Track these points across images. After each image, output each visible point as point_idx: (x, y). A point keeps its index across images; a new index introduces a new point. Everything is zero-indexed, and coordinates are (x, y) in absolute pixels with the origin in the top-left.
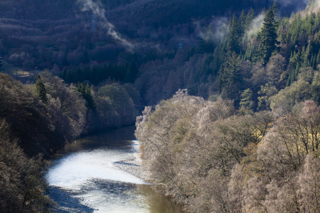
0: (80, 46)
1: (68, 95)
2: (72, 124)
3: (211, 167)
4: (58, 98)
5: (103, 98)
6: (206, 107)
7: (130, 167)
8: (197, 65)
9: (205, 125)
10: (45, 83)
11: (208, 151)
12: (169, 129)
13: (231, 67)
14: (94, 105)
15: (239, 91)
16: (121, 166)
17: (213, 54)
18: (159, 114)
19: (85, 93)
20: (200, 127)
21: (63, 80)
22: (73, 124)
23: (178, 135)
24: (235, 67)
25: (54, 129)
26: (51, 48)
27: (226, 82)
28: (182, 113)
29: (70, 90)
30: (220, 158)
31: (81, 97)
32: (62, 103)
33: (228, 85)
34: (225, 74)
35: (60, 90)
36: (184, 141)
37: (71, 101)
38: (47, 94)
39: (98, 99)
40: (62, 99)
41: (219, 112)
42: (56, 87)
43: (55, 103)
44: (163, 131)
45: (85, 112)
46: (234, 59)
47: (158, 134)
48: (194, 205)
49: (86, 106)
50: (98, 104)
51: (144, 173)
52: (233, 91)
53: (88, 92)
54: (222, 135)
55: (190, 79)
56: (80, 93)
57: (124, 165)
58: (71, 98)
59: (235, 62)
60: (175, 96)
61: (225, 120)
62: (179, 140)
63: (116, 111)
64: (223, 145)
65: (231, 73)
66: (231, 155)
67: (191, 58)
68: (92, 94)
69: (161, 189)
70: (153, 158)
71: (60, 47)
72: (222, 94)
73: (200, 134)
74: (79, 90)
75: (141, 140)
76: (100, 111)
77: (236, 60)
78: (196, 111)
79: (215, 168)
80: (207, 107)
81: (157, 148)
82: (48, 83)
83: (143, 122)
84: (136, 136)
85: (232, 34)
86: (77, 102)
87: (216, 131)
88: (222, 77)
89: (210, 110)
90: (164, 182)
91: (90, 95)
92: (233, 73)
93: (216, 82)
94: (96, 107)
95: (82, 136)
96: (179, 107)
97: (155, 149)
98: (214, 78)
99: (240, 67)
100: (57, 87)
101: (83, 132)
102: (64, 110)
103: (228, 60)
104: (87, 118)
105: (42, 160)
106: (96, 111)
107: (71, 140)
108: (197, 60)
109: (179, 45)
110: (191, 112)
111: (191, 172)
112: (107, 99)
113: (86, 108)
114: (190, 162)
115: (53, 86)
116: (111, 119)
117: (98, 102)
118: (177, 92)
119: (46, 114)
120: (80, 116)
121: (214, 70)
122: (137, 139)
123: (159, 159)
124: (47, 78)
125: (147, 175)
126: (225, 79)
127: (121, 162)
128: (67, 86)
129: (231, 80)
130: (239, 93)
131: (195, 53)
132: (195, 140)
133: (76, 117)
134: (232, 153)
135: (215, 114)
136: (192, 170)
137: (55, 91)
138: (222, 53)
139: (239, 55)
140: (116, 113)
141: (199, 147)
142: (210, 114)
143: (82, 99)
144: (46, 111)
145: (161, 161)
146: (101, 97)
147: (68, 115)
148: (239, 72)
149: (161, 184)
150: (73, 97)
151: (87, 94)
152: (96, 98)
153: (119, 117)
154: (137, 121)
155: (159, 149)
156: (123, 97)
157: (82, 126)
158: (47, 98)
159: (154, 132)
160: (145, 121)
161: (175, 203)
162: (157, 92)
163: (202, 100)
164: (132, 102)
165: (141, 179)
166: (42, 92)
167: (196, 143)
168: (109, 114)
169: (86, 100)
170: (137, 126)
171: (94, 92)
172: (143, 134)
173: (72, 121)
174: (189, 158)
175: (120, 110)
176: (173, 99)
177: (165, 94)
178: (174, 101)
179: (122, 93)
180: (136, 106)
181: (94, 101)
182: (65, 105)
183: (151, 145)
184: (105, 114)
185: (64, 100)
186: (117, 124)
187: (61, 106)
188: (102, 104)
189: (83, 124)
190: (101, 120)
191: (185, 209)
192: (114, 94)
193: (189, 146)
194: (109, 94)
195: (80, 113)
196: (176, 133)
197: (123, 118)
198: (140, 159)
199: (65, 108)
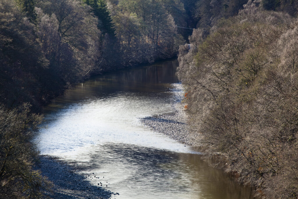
1: (70, 10)
2: (76, 56)
4: (53, 14)
5: (126, 15)
6: (293, 28)
7: (169, 126)
9: (291, 59)
12: (231, 65)
14: (112, 26)
16: (155, 124)
18: (216, 42)
19: (97, 6)
20: (283, 62)
23: (246, 75)
25: (47, 64)
28: (253, 40)
29: (74, 2)
31: (91, 13)
32: (60, 22)
36: (256, 85)
37: (75, 20)
38: (36, 8)
39: (118, 17)
40: (61, 17)
43: (48, 22)
44: (222, 68)
47: (214, 74)
48: (273, 188)
49: (99, 27)
50: (118, 24)
51: (192, 136)
53: (101, 5)
56: (89, 6)
57: (160, 123)
58: (74, 14)
60: (242, 11)
62: (248, 82)
63: (146, 37)
68: (108, 8)
70: (206, 112)
73: (282, 74)
74: (87, 2)
75: (185, 83)
76: (122, 36)
78: (276, 35)
80: (295, 29)
81: (212, 95)
83: (189, 54)
84: (179, 77)
86: (84, 21)
90: (222, 150)
91: (105, 10)
94: (115, 30)
95: (93, 76)
96: (248, 29)
97: (209, 97)
101: (94, 69)
102: (64, 34)
104: (100, 48)
105: (28, 114)
106: (115, 36)
107: (75, 82)
110: (267, 37)
111: (267, 135)
112: (133, 16)
113: (99, 31)
114: (266, 118)
116: (138, 48)
117: (117, 22)
118: (245, 6)
119: (34, 40)
120: (90, 45)
122: (181, 82)
123: (215, 113)
125: (197, 138)
127: (155, 118)
132: (274, 83)
133: (83, 46)
136: (269, 131)
137: (49, 3)
140: (147, 40)
141: (280, 95)
143: (92, 16)
144: (34, 34)
145: (219, 117)
146: (123, 14)
147: (71, 42)
149: (218, 153)
150: (77, 14)
151: (101, 9)
152: (114, 15)
153: (151, 47)
154: (180, 53)
155: (215, 97)
156: (158, 13)
157: (93, 60)
158: (36, 15)
159: (208, 71)
160: (192, 52)
161: (242, 184)
162: (213, 6)
163: (287, 17)
164: (172, 22)
165: (186, 145)
166: (28, 4)
167: (275, 88)
168: (135, 41)
169: (99, 18)
170: (180, 60)
171: (111, 6)
172: (189, 73)
173: (76, 52)
174: (265, 112)
175: (154, 35)
176: (239, 16)
177: (226, 8)
178: (241, 20)
179: (157, 7)
180: (178, 28)
181: (112, 21)
182: (65, 26)
183: (203, 91)
184: (129, 41)
185: (63, 19)
186: (148, 58)
187: (59, 27)
188: (125, 25)
189: (94, 57)
190: (123, 51)
191: (258, 194)
192: (143, 9)
193: (263, 93)
194: (135, 9)
195: (90, 39)
196: (243, 72)
197: (158, 47)
198: (184, 113)
199: (65, 30)
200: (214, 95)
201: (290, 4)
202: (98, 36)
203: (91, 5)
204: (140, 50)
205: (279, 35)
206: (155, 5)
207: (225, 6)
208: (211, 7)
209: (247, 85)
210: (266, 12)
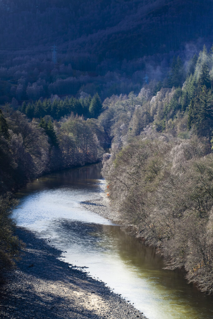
0: (40, 79)
1: (30, 131)
2: (34, 161)
3: (186, 208)
4: (20, 134)
5: (66, 134)
6: (179, 144)
7: (97, 207)
8: (165, 100)
9: (179, 164)
10: (6, 117)
11: (183, 191)
12: (139, 167)
13: (202, 102)
14: (57, 141)
15: (210, 128)
16: (87, 206)
17: (182, 88)
18: (129, 152)
19: (48, 128)
20: (174, 166)
21: (25, 115)
22: (36, 161)
23: (150, 174)
24: (206, 102)
25: (16, 166)
26: (9, 81)
27: (196, 118)
28: (153, 151)
29: (33, 126)
30: (196, 199)
31: (44, 133)
32: (24, 139)
33: (199, 121)
34: (195, 110)
35: (22, 125)
36: (157, 181)
37: (34, 137)
38: (9, 130)
39: (61, 135)
40: (24, 136)
41: (193, 150)
42: (17, 122)
43: (16, 139)
44: (133, 169)
45: (48, 149)
46: (205, 94)
47: (128, 173)
48: (168, 247)
49: (49, 142)
51: (112, 214)
52: (203, 128)
53: (50, 128)
54: (199, 175)
55: (158, 115)
56: (43, 128)
57: (91, 206)
58: (33, 134)
59: (206, 97)
60: (143, 132)
61: (201, 159)
62: (151, 179)
63: (80, 149)
64: (199, 185)
65: (202, 109)
66: (208, 195)
67: (158, 93)
68: (55, 130)
69: (131, 231)
70: (123, 198)
71: (19, 80)
72: (192, 131)
73: (174, 173)
74: (41, 126)
75: (108, 179)
76: (63, 148)
77: (207, 95)
79: (191, 209)
80: (181, 145)
81: (126, 187)
82: (9, 118)
83: (110, 160)
84: (103, 175)
85: (203, 67)
86: (39, 138)
87: (192, 171)
88: (192, 113)
89: (184, 148)
90: (134, 223)
91: (52, 131)
92: (203, 108)
93: (185, 118)
94: (59, 144)
95: (45, 174)
96: (149, 144)
97: (124, 188)
98: (182, 114)
99: (211, 103)
100: (19, 122)
101: (45, 170)
102: (26, 146)
103: (199, 95)
104: (49, 155)
105: (10, 199)
106: (59, 148)
107: (33, 178)
108: (165, 95)
109: (144, 78)
110: (163, 150)
111: (165, 214)
112: (71, 135)
113: (49, 145)
114: (164, 202)
115: (15, 121)
116: (74, 156)
117: (61, 139)
118: (144, 129)
119: (8, 150)
120: (43, 154)
121: (183, 105)
122: (104, 178)
123: (129, 199)
124: (8, 112)
125: (116, 216)
126: (195, 115)
127: (87, 203)
128: (29, 122)
129: (201, 116)
130: (211, 130)
131: (162, 88)
132: (168, 179)
133: (39, 154)
134: (209, 193)
135: (189, 152)
136: (166, 211)
137: (17, 126)
138: (192, 87)
139: (210, 89)
140: (80, 151)
141: (173, 187)
142: (184, 152)
143: (44, 135)
144: (8, 147)
145: (132, 201)
146: (64, 133)
147: (30, 151)
148: (210, 108)
149: (132, 225)
150: (35, 133)
151: (50, 130)
152: (59, 134)
153: (83, 155)
154: (103, 159)
155: (129, 188)
156: (87, 133)
157: (44, 163)
158: (9, 134)
159: (124, 171)
160: (112, 159)
161: (148, 245)
162: (122, 129)
163: (171, 137)
164: (96, 138)
165: (109, 220)
166: (4, 128)
167: (169, 182)
168: (72, 151)
169: (49, 136)
170: (104, 164)
171: (57, 128)
172: (110, 173)
173: (34, 158)
174: (163, 198)
175: (84, 147)
176: (141, 136)
177: (131, 130)
178: (143, 138)
179: (86, 129)
180: (100, 143)
181: (57, 138)
182: (27, 141)
183: (121, 184)
184: (68, 151)
185: (26, 137)
186: (81, 162)
187: (23, 142)
188: (65, 141)
189: (46, 161)
190: (64, 157)
191: (159, 252)
192: (77, 130)
193: (162, 186)
194: (72, 130)
195: (43, 150)
196: (147, 172)
197: (87, 155)
198: (107, 199)
199: (27, 144)
200: (128, 187)
201: (172, 128)
202: (48, 148)
203: (44, 128)
204: (75, 157)
205: (170, 148)
206: (85, 128)
207: (130, 129)
208: (121, 130)
209: (150, 181)
210: (158, 134)
